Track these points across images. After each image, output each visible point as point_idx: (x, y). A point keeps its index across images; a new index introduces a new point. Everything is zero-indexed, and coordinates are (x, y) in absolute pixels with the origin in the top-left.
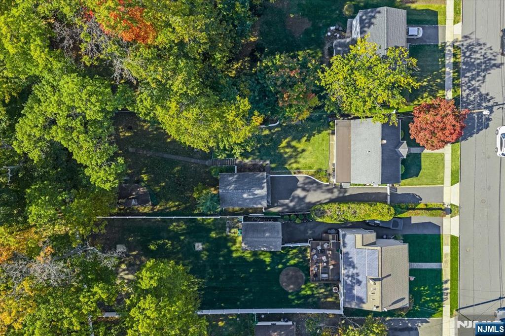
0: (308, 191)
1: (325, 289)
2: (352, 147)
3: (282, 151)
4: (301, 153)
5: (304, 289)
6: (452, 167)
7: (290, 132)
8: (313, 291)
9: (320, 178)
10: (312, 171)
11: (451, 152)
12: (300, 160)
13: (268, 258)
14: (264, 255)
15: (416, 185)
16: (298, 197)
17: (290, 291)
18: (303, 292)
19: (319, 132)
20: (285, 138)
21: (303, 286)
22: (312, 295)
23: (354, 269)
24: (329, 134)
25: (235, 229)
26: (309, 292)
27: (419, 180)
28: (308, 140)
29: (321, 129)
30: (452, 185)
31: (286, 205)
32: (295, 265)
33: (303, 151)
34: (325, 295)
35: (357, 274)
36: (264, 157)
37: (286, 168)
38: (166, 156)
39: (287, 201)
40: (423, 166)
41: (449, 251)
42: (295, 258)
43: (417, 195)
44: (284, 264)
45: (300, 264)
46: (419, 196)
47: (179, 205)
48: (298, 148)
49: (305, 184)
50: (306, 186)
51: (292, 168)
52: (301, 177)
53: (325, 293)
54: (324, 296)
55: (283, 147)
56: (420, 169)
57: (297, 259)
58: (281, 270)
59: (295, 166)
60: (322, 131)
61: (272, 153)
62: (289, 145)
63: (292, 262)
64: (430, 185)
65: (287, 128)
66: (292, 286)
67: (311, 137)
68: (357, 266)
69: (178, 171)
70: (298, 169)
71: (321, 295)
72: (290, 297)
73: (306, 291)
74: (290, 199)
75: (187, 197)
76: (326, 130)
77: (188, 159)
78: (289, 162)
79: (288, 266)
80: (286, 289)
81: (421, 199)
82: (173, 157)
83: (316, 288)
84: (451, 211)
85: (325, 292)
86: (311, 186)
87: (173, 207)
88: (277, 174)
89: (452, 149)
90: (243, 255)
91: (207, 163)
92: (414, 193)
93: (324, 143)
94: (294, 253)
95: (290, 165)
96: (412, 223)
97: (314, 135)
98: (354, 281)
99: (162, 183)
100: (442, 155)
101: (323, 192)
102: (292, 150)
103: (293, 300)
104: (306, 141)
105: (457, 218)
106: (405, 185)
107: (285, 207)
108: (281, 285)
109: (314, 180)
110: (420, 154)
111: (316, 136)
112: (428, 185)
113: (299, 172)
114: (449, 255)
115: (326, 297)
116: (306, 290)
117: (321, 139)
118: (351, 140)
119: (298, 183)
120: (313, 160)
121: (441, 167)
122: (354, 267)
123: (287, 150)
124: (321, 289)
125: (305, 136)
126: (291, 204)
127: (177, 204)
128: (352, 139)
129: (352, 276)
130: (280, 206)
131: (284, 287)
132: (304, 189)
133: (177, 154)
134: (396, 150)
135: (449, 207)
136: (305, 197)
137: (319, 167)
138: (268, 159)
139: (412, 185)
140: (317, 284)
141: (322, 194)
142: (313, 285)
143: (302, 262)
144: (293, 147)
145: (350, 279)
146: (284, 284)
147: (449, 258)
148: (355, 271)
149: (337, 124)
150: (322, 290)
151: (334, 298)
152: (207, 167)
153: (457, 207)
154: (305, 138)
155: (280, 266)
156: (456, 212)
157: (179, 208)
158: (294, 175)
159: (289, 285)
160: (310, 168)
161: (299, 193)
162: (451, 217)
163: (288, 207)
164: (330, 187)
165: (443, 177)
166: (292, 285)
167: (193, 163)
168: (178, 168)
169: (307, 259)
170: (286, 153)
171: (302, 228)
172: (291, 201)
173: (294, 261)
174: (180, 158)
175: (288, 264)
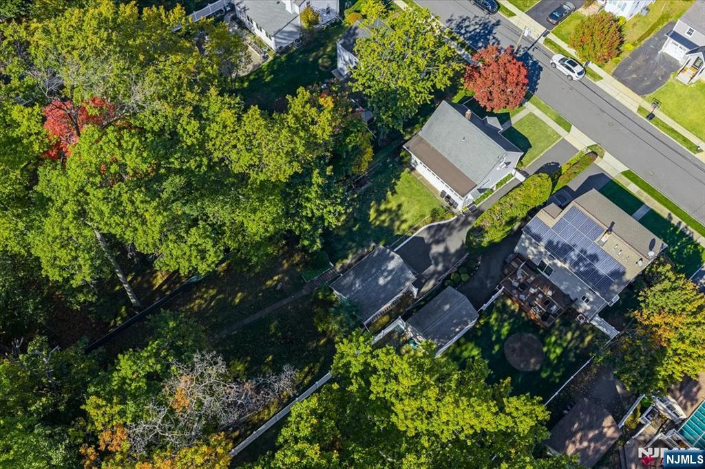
0: (443, 240)
1: (570, 330)
2: (443, 154)
3: (378, 223)
4: (399, 209)
5: (549, 351)
6: (551, 118)
7: (368, 199)
8: (560, 345)
9: (442, 218)
10: (428, 217)
11: (535, 107)
12: (405, 217)
13: (475, 350)
14: (466, 349)
15: (538, 155)
16: (440, 254)
17: (538, 368)
18: (552, 356)
19: (398, 178)
20: (370, 208)
21: (545, 349)
22: (566, 351)
23: (574, 250)
24: (409, 173)
25: (404, 347)
26: (559, 351)
27: (535, 148)
28: (394, 193)
29: (397, 174)
30: (569, 131)
31: (435, 272)
32: (510, 333)
33: (400, 206)
34: (577, 337)
35: (582, 251)
36: (365, 243)
37: (397, 235)
38: (247, 321)
39: (432, 268)
40: (526, 135)
41: (638, 188)
42: (503, 325)
43: (550, 164)
44: (498, 340)
45: (516, 326)
46: (553, 163)
47: (310, 369)
48: (391, 208)
49: (433, 236)
50: (437, 237)
51: (404, 231)
52: (422, 232)
53: (576, 335)
54: (579, 339)
55: (376, 218)
56: (527, 139)
57: (506, 324)
58: (501, 351)
59: (404, 226)
60: (400, 175)
61: (369, 232)
62: (379, 213)
63: (505, 331)
64: (550, 145)
65: (361, 197)
66: (533, 361)
67: (394, 188)
68: (572, 243)
69: (276, 328)
70: (410, 227)
71: (573, 342)
72: (543, 375)
73: (554, 352)
74: (432, 262)
75: (313, 350)
76: (403, 171)
77: (278, 305)
78: (396, 228)
79: (506, 339)
80: (529, 370)
81: (558, 164)
82: (257, 316)
83: (561, 338)
84: (595, 153)
85: (573, 334)
86: (441, 233)
87: (305, 377)
88: (394, 248)
89: (534, 104)
91: (304, 292)
92: (545, 163)
93: (413, 183)
94: (496, 319)
95: (398, 229)
96: (575, 190)
97: (395, 184)
98: (589, 261)
99: (268, 357)
100: (531, 114)
101: (460, 230)
102: (387, 215)
103: (551, 376)
104: (392, 194)
105: (607, 155)
106: (529, 162)
107: (436, 276)
108: (520, 370)
109: (439, 225)
110: (512, 127)
111: (398, 183)
112: (548, 147)
113: (416, 229)
114: (642, 191)
115: (581, 338)
116: (553, 350)
117: (406, 183)
118: (436, 150)
119: (426, 241)
120: (417, 207)
121: (542, 124)
122: (571, 249)
123: (383, 218)
124: (566, 334)
125: (387, 192)
126: (440, 268)
127: (306, 370)
128: (436, 148)
129: (581, 259)
130: (430, 279)
131: (525, 369)
132: (438, 242)
133: (259, 309)
134: (487, 124)
135: (589, 151)
136: (447, 249)
137: (431, 209)
138: (370, 241)
139: (535, 158)
140: (556, 333)
141: (461, 232)
142: (553, 339)
143: (514, 321)
144: (385, 211)
145: (581, 264)
146: (522, 366)
147: (645, 194)
148: (577, 251)
149: (408, 148)
150: (569, 336)
151: (590, 332)
152: (307, 296)
153: (596, 145)
154: (389, 193)
155: (497, 348)
156: (600, 150)
157: (313, 373)
158: (414, 235)
159: (528, 362)
160: (423, 216)
161: (437, 249)
162: (602, 157)
163: (440, 273)
164: (462, 219)
165: (554, 130)
166: (531, 358)
167: (288, 304)
168: (274, 323)
169: (516, 313)
171: (476, 284)
172: (437, 264)
173: (506, 328)
174: (267, 310)
175: (503, 337)
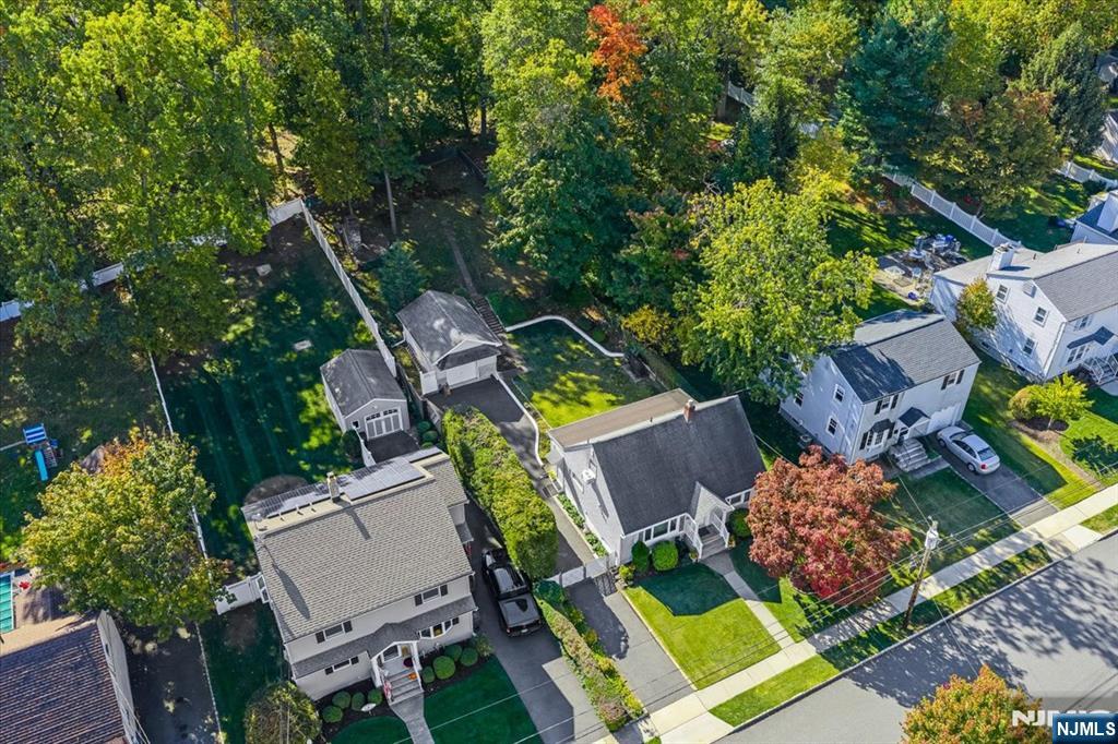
3: (562, 378)
4: (579, 403)
7: (608, 375)
11: (797, 663)
12: (564, 407)
20: (590, 373)
27: (669, 622)
30: (713, 712)
33: (587, 404)
36: (533, 362)
37: (533, 394)
40: (709, 615)
43: (626, 641)
46: (627, 647)
48: (586, 395)
49: (517, 432)
51: (538, 402)
52: (527, 421)
55: (571, 377)
56: (700, 612)
58: (299, 471)
59: (546, 405)
61: (549, 369)
62: (581, 382)
64: (675, 655)
67: (621, 404)
70: (542, 410)
72: (232, 508)
78: (547, 395)
81: (621, 656)
88: (512, 387)
89: (809, 662)
90: (311, 405)
92: (629, 632)
95: (543, 397)
96: (544, 666)
100: (772, 648)
102: (575, 389)
106: (637, 601)
109: (535, 442)
112: (671, 651)
113: (536, 416)
119: (512, 423)
123: (570, 384)
134: (698, 484)
135: (647, 738)
138: (532, 368)
139: (645, 616)
144: (582, 389)
155: (306, 467)
158: (525, 411)
165: (720, 678)
170: (564, 384)
